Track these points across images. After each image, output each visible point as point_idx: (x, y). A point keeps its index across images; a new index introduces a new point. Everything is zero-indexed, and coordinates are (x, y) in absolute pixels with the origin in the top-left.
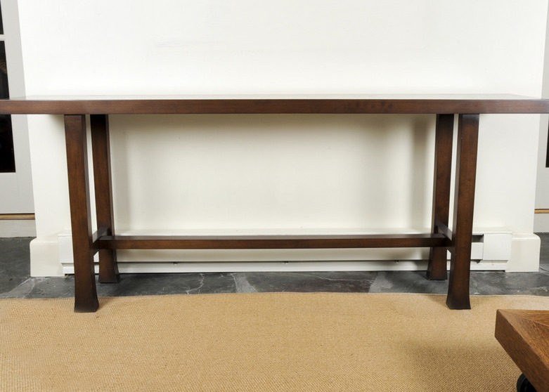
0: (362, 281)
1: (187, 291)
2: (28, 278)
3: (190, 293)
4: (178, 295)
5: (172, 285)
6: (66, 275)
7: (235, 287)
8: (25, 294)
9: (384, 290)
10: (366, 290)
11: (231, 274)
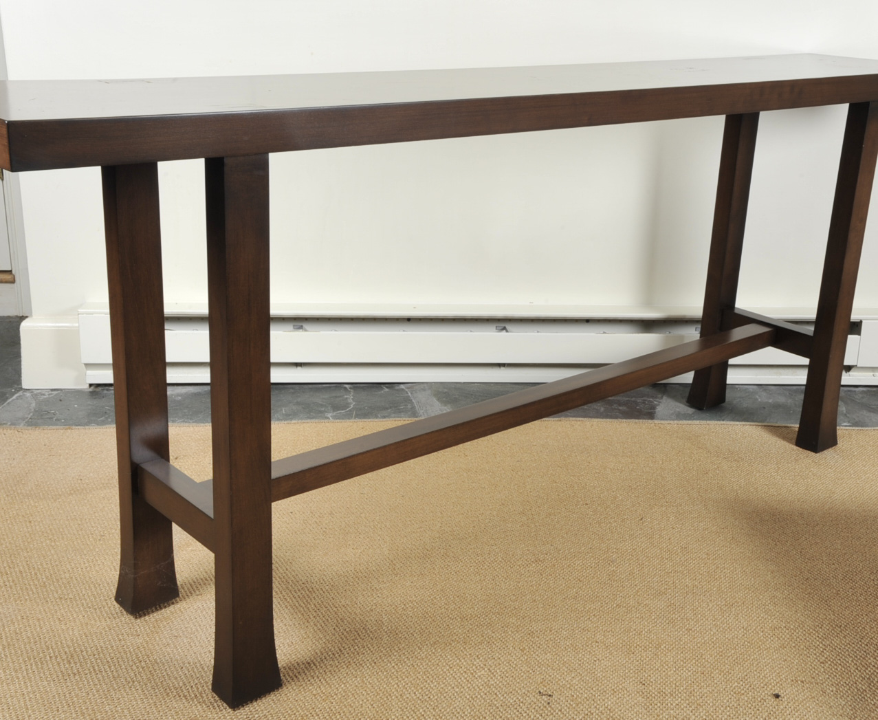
0: (639, 400)
1: (329, 415)
2: (18, 391)
3: (335, 417)
4: (313, 420)
5: (298, 404)
6: (91, 385)
7: (413, 408)
8: (23, 419)
9: (680, 416)
10: (650, 415)
11: (402, 386)
